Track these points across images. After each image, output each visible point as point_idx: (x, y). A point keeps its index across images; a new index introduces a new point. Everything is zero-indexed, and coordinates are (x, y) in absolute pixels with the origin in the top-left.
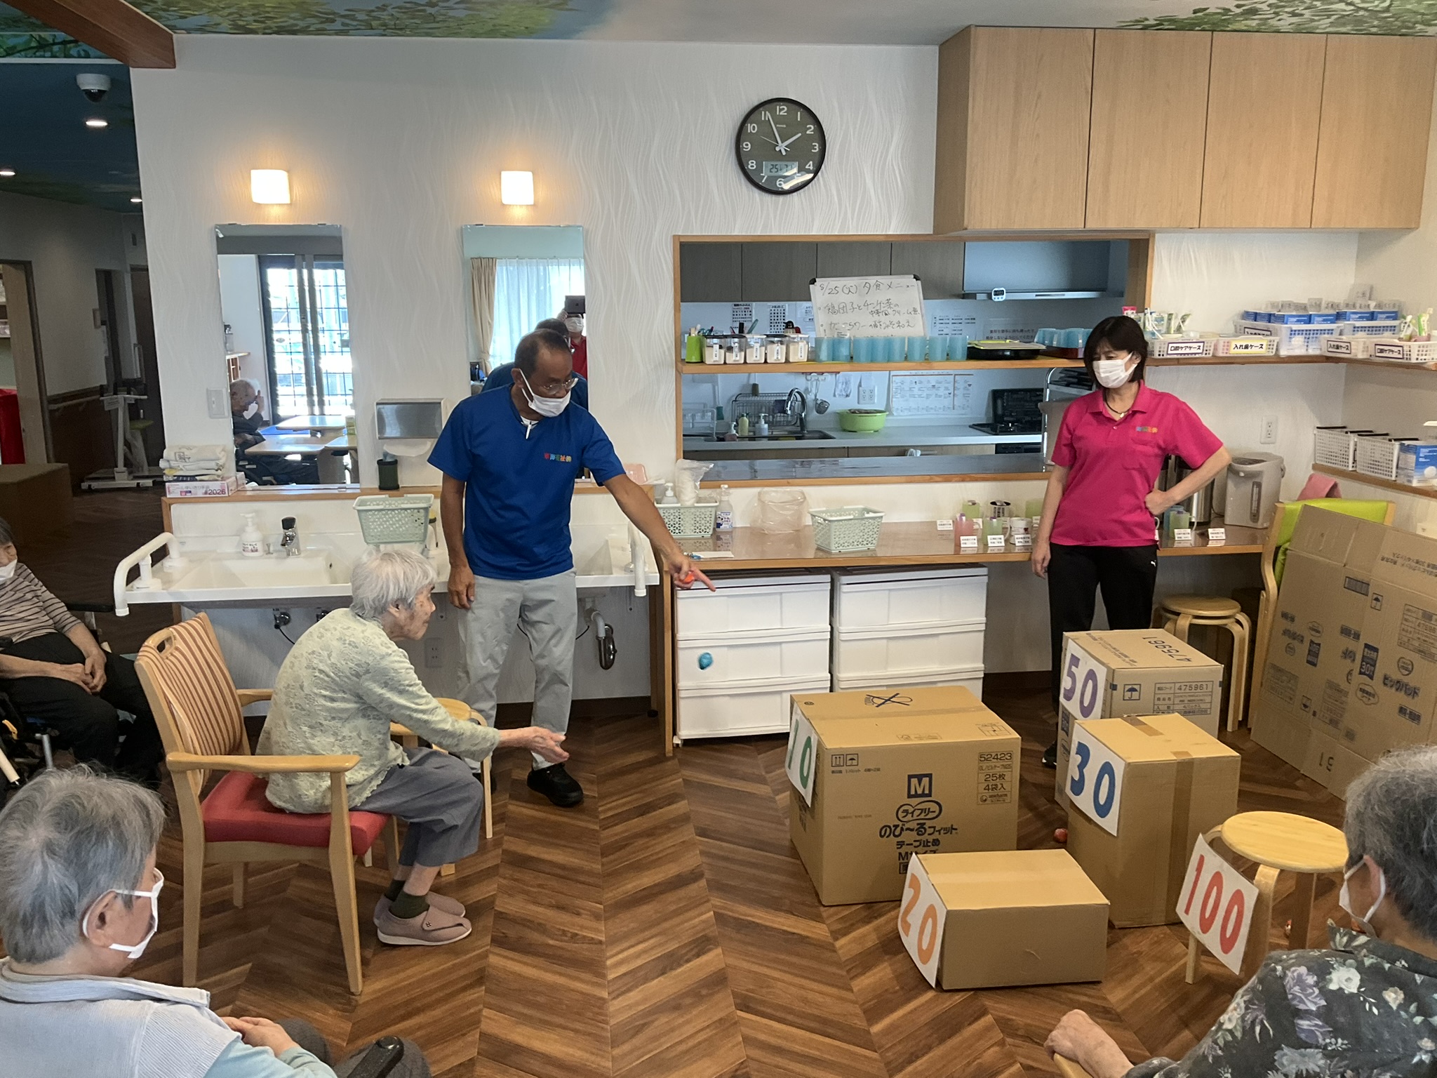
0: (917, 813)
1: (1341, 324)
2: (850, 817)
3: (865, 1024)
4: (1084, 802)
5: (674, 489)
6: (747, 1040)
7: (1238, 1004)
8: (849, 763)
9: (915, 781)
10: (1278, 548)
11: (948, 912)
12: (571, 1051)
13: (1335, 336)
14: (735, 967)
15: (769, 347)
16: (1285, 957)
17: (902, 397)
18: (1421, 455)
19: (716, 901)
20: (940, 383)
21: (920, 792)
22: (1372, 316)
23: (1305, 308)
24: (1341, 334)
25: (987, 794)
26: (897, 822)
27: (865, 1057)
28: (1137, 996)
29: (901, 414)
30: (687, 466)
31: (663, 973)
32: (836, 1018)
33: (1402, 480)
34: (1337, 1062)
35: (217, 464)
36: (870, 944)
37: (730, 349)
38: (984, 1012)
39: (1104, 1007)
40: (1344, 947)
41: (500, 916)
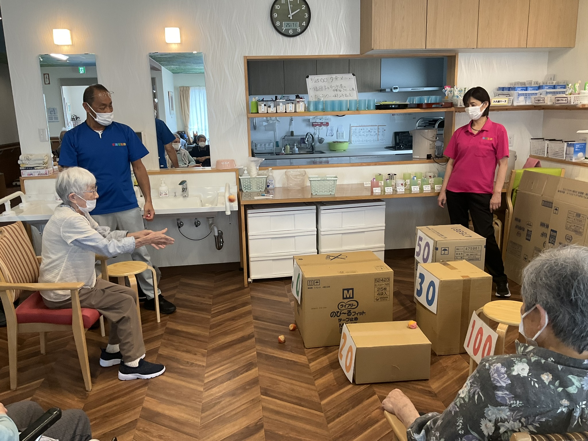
0: (348, 306)
1: (541, 91)
2: (317, 308)
3: (319, 400)
4: (422, 299)
5: (247, 170)
6: (264, 408)
7: (467, 384)
8: (316, 284)
9: (346, 292)
10: (513, 190)
11: (357, 348)
12: (183, 415)
13: (538, 95)
14: (263, 376)
15: (287, 105)
16: (491, 358)
17: (356, 135)
18: (576, 148)
19: (258, 347)
20: (372, 129)
21: (348, 296)
22: (554, 87)
23: (524, 84)
24: (540, 95)
25: (379, 297)
26: (339, 310)
27: (317, 415)
28: (445, 386)
29: (356, 143)
30: (252, 160)
31: (229, 379)
32: (306, 398)
33: (568, 159)
34: (517, 413)
35: (44, 162)
36: (324, 365)
37: (270, 107)
38: (374, 394)
39: (429, 391)
40: (522, 353)
41: (160, 356)
